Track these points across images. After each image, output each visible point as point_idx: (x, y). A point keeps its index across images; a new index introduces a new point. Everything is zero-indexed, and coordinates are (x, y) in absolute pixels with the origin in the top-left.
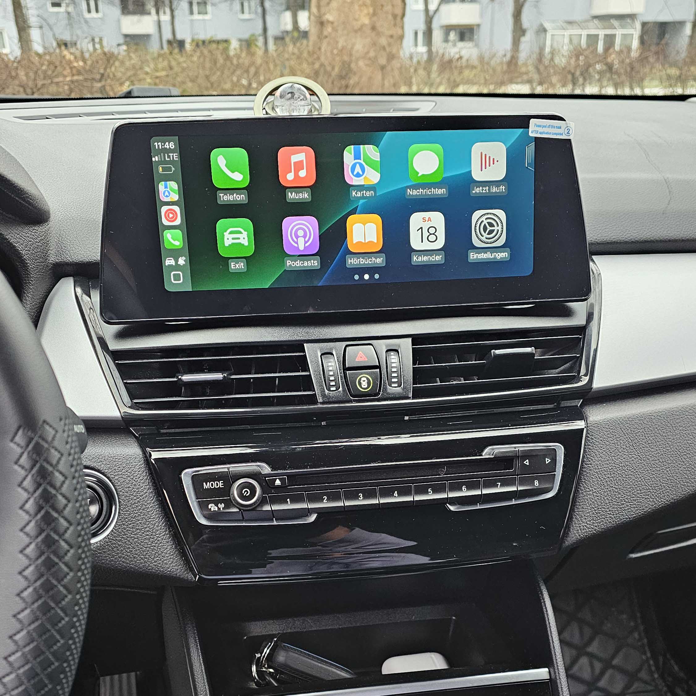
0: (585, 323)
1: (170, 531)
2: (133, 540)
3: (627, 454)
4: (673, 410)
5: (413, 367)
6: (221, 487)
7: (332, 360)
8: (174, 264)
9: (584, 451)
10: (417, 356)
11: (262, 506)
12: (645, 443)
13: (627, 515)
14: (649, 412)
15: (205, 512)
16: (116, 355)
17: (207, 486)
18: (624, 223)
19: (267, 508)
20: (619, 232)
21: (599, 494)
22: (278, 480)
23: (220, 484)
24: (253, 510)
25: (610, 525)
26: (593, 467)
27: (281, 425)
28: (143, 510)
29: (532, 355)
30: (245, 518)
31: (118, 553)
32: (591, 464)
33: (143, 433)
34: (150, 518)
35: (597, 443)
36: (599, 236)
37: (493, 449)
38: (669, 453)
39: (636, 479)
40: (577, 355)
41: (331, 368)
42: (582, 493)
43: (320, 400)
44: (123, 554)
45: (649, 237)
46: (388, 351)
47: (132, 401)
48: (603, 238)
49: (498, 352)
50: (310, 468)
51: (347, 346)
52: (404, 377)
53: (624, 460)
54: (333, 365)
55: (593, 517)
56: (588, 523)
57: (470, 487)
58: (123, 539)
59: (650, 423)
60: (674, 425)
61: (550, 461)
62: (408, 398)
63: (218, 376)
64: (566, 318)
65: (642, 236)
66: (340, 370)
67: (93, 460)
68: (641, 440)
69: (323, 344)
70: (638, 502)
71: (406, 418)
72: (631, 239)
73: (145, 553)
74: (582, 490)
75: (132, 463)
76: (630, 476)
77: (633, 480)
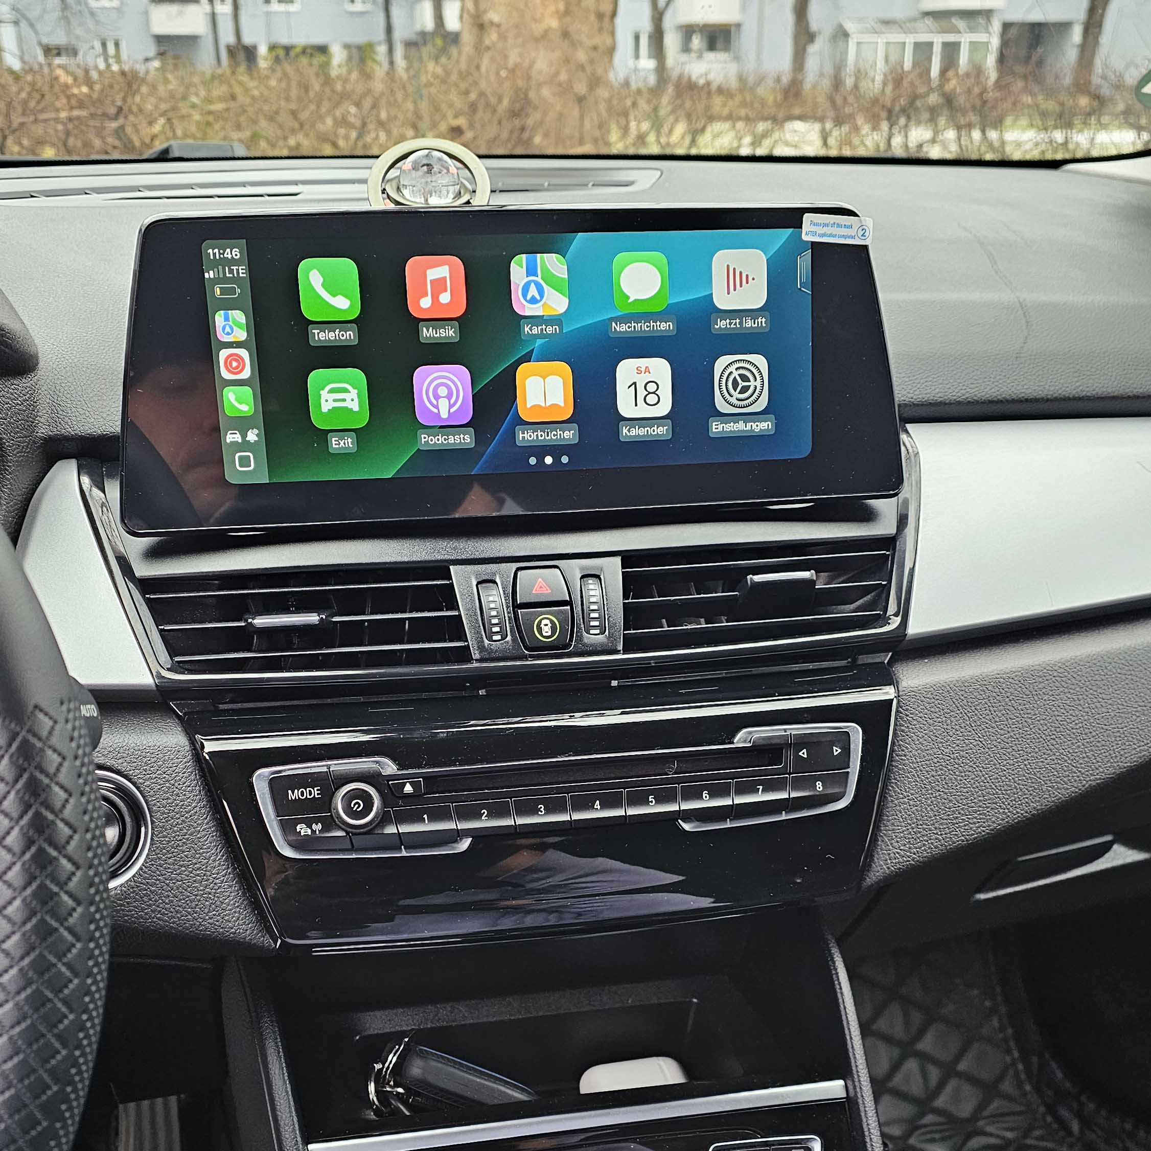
0: (894, 531)
1: (235, 869)
2: (174, 883)
3: (962, 738)
4: (1032, 669)
5: (624, 603)
6: (316, 796)
7: (494, 592)
8: (240, 441)
9: (895, 734)
10: (630, 584)
11: (383, 827)
12: (991, 721)
13: (963, 836)
14: (996, 672)
15: (292, 838)
16: (146, 585)
17: (294, 795)
18: (955, 372)
19: (391, 830)
20: (948, 386)
21: (918, 803)
22: (408, 784)
23: (315, 792)
24: (369, 833)
25: (937, 851)
26: (908, 759)
27: (414, 696)
28: (191, 834)
29: (811, 583)
30: (356, 847)
31: (150, 905)
32: (905, 756)
33: (190, 710)
34: (201, 848)
35: (915, 722)
36: (916, 393)
37: (750, 733)
38: (1028, 736)
39: (977, 779)
40: (884, 583)
41: (492, 606)
42: (892, 801)
43: (476, 655)
44: (158, 906)
45: (995, 394)
46: (583, 577)
47: (171, 659)
48: (924, 396)
49: (758, 578)
50: (460, 765)
52: (611, 619)
53: (957, 748)
54: (496, 599)
55: (909, 838)
56: (902, 848)
57: (715, 793)
58: (158, 882)
59: (997, 690)
60: (1035, 693)
61: (839, 751)
62: (616, 652)
63: (313, 618)
64: (865, 524)
65: (983, 394)
66: (508, 607)
67: (110, 755)
68: (984, 716)
69: (481, 566)
70: (981, 814)
71: (614, 683)
72: (967, 398)
73: (193, 905)
74: (892, 796)
75: (172, 759)
76: (967, 773)
77: (972, 779)
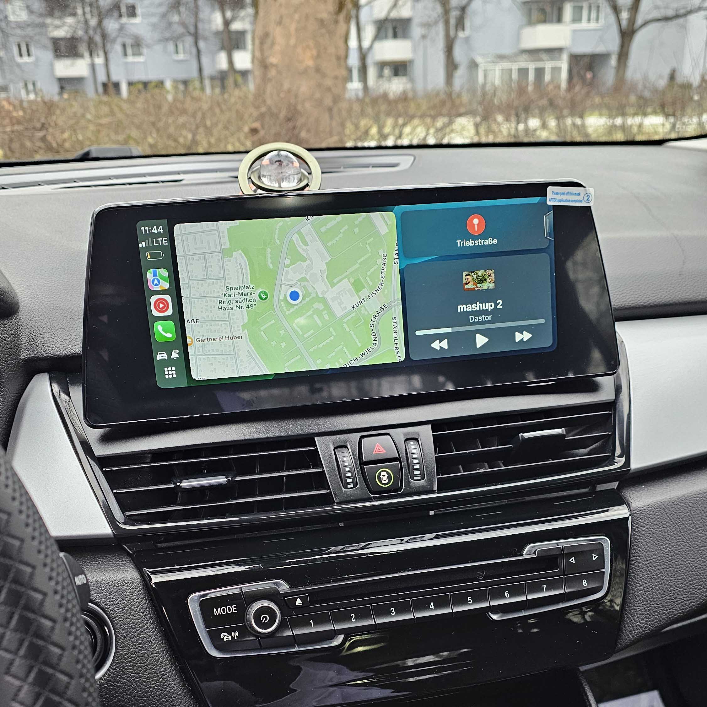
0: (614, 398)
1: (176, 667)
2: (133, 680)
3: (675, 541)
5: (436, 457)
6: (234, 612)
7: (347, 454)
9: (631, 541)
11: (283, 632)
12: (693, 527)
13: (681, 610)
14: (693, 493)
15: (217, 643)
16: (103, 462)
17: (217, 612)
18: (640, 286)
20: (637, 296)
21: (650, 589)
22: (298, 599)
23: (233, 609)
24: (272, 636)
26: (641, 559)
27: (294, 529)
28: (144, 644)
29: (562, 436)
30: (263, 646)
31: (117, 697)
32: (639, 556)
33: (137, 549)
34: (152, 654)
35: (644, 532)
36: (617, 301)
37: (533, 547)
39: (687, 569)
40: (610, 433)
41: (346, 464)
42: (632, 589)
43: (337, 499)
44: (123, 697)
45: (668, 300)
46: (406, 440)
47: (124, 515)
48: (622, 303)
49: (527, 435)
51: (362, 437)
52: (427, 469)
53: (673, 548)
54: (348, 459)
55: (645, 615)
56: (641, 621)
57: (514, 592)
58: (121, 680)
59: (695, 506)
61: (597, 557)
62: (433, 492)
63: (221, 480)
64: (594, 393)
65: (660, 300)
66: (356, 464)
68: (689, 525)
69: (336, 436)
70: (691, 594)
71: (432, 513)
72: (650, 303)
73: (148, 694)
74: (631, 585)
75: (129, 589)
76: (681, 566)
77: (684, 570)
